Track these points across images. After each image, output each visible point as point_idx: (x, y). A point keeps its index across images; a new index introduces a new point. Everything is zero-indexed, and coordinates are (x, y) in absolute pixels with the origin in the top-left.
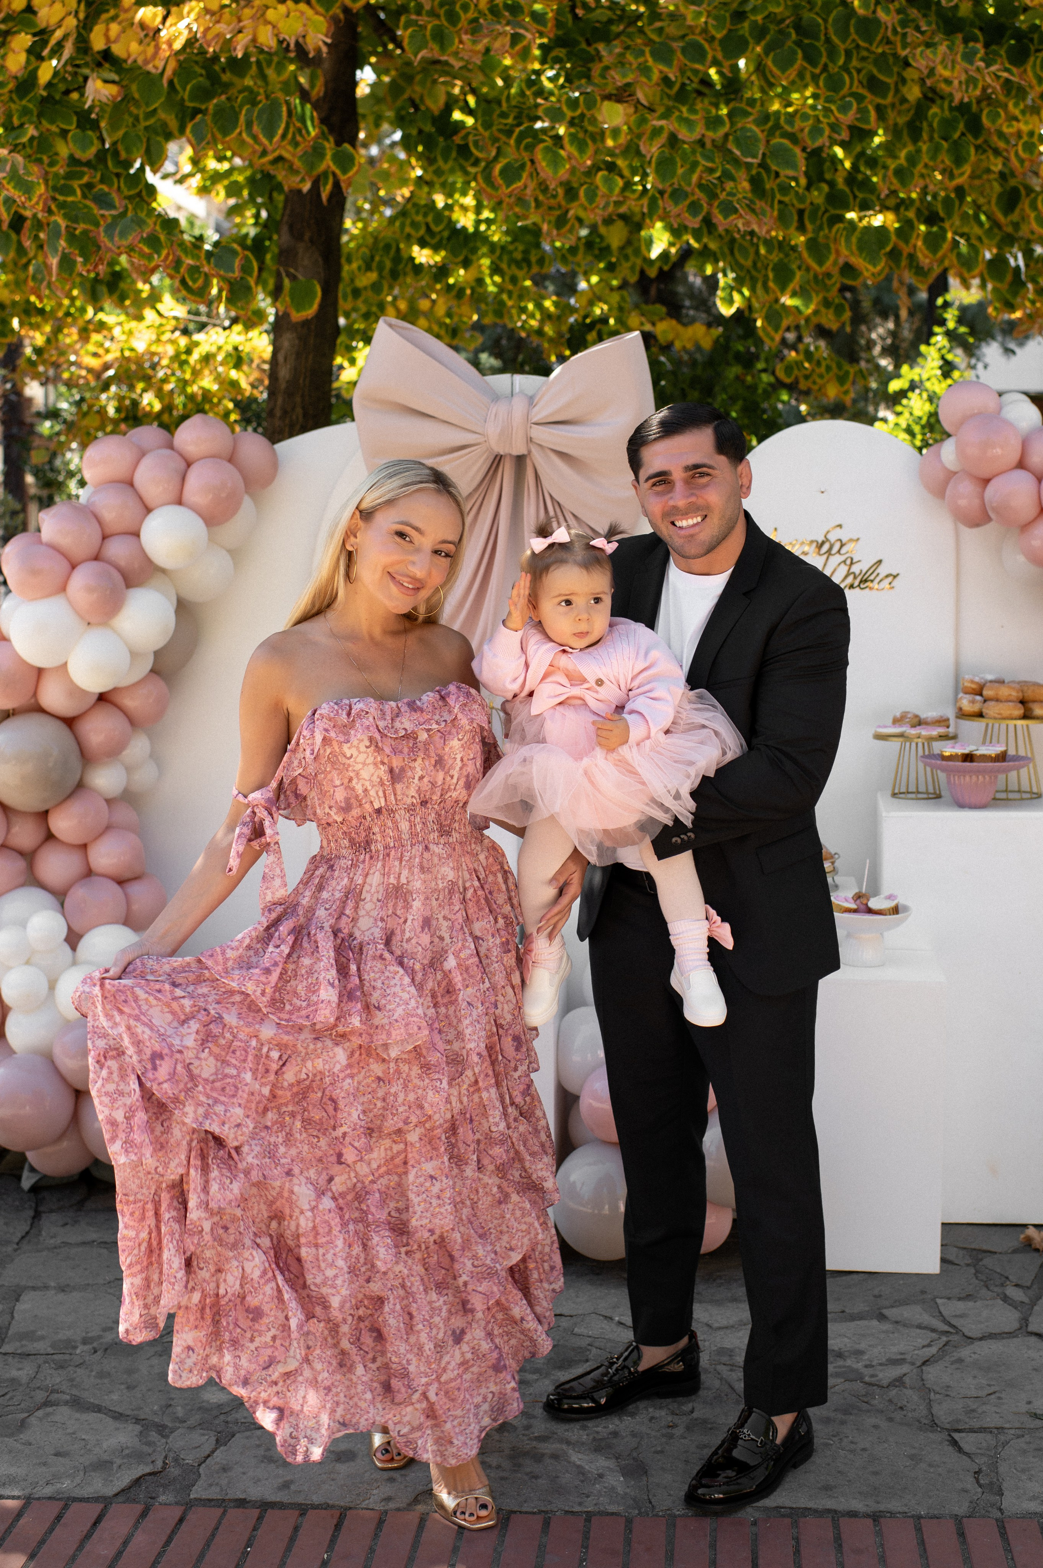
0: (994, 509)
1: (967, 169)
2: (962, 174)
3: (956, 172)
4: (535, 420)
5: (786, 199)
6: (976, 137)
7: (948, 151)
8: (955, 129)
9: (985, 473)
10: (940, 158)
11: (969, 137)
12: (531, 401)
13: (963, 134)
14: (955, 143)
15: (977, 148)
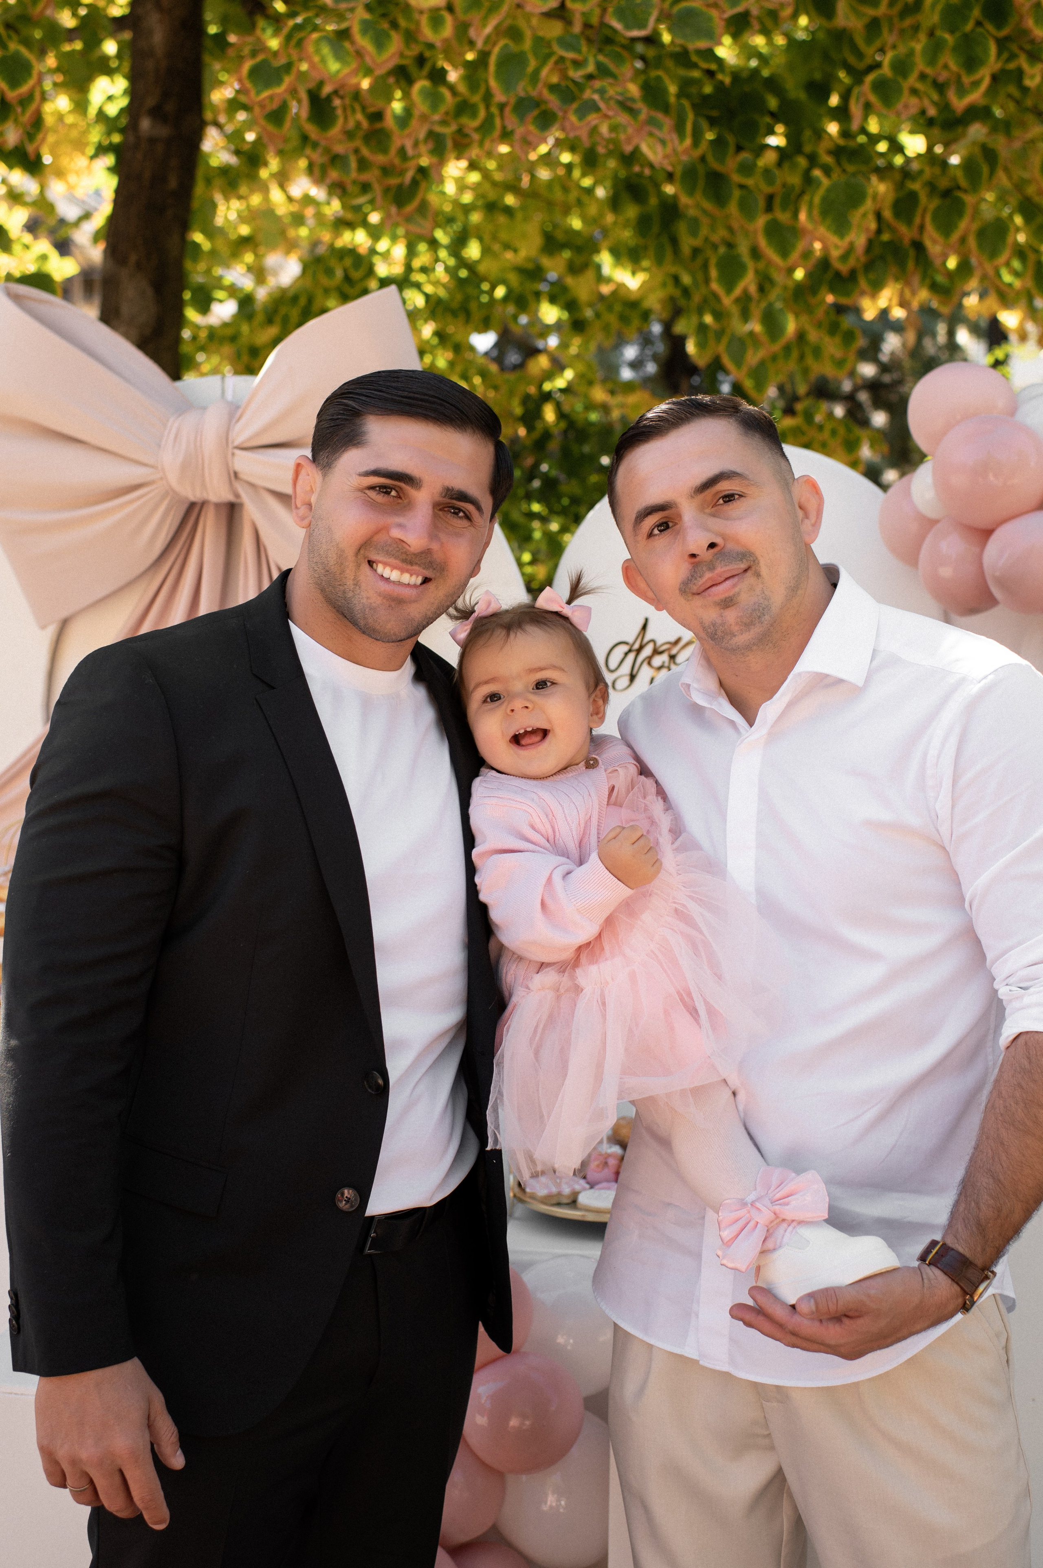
0: (1001, 582)
1: (985, 74)
2: (976, 84)
3: (966, 80)
4: (236, 443)
5: (750, 182)
6: (999, 27)
7: (955, 49)
8: (965, 19)
9: (983, 522)
10: (941, 62)
11: (990, 27)
12: (234, 412)
13: (979, 24)
14: (966, 37)
15: (1002, 44)
